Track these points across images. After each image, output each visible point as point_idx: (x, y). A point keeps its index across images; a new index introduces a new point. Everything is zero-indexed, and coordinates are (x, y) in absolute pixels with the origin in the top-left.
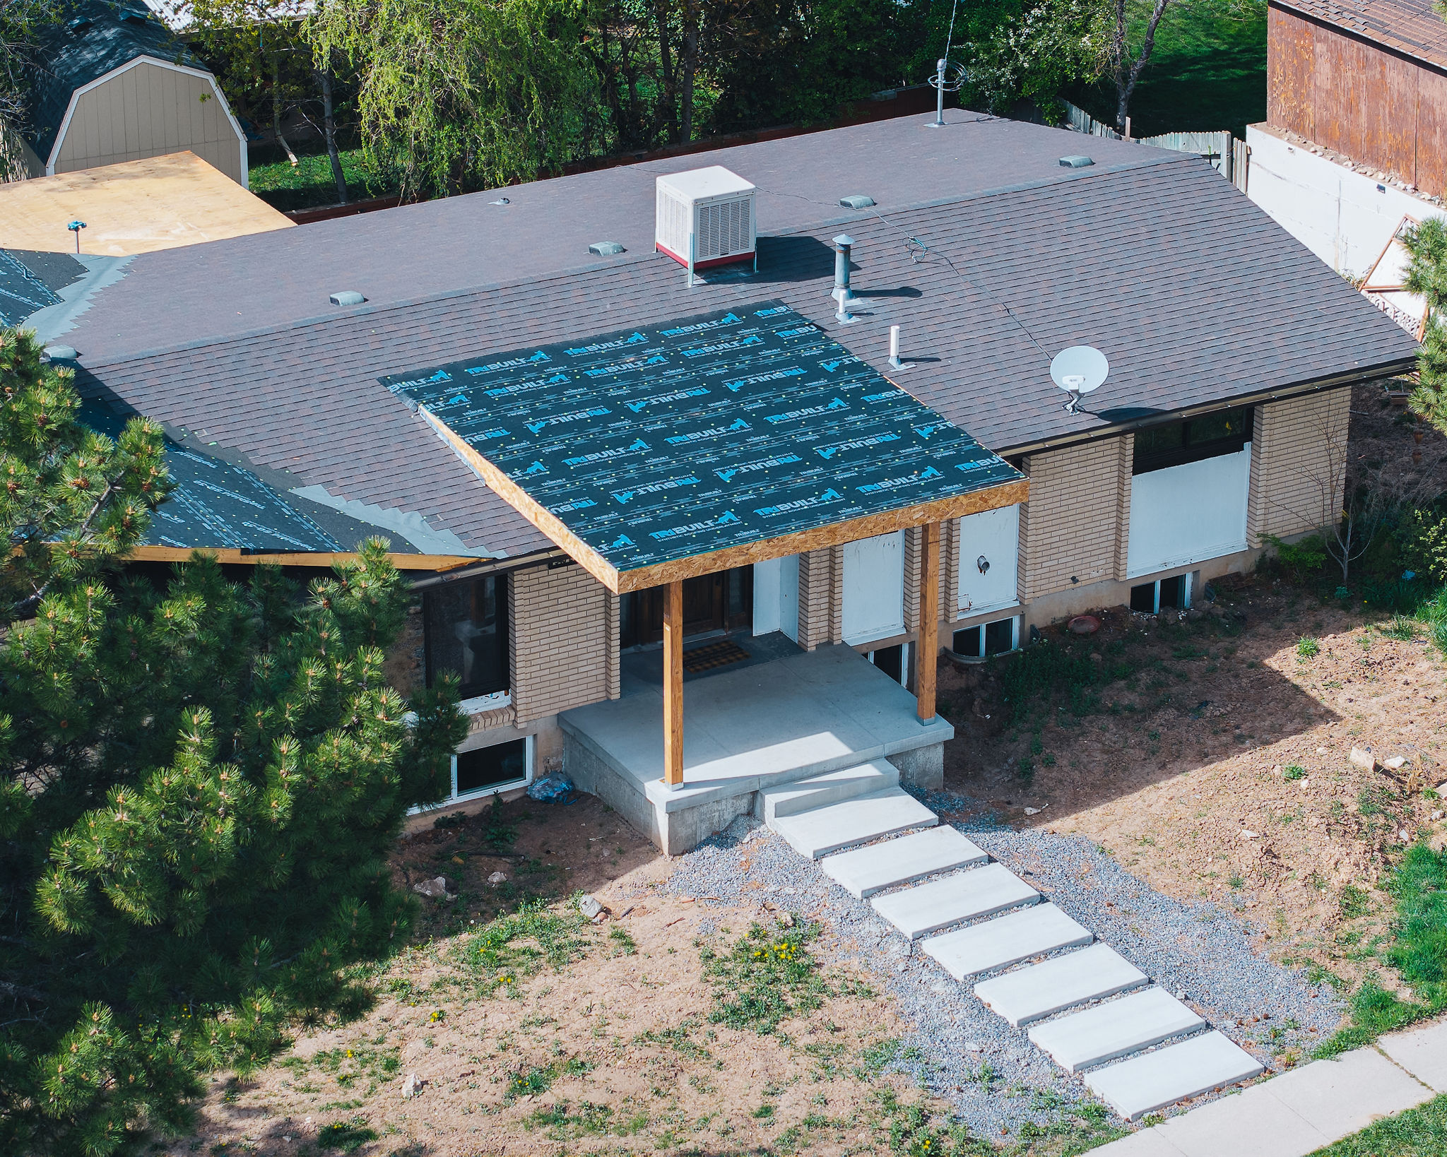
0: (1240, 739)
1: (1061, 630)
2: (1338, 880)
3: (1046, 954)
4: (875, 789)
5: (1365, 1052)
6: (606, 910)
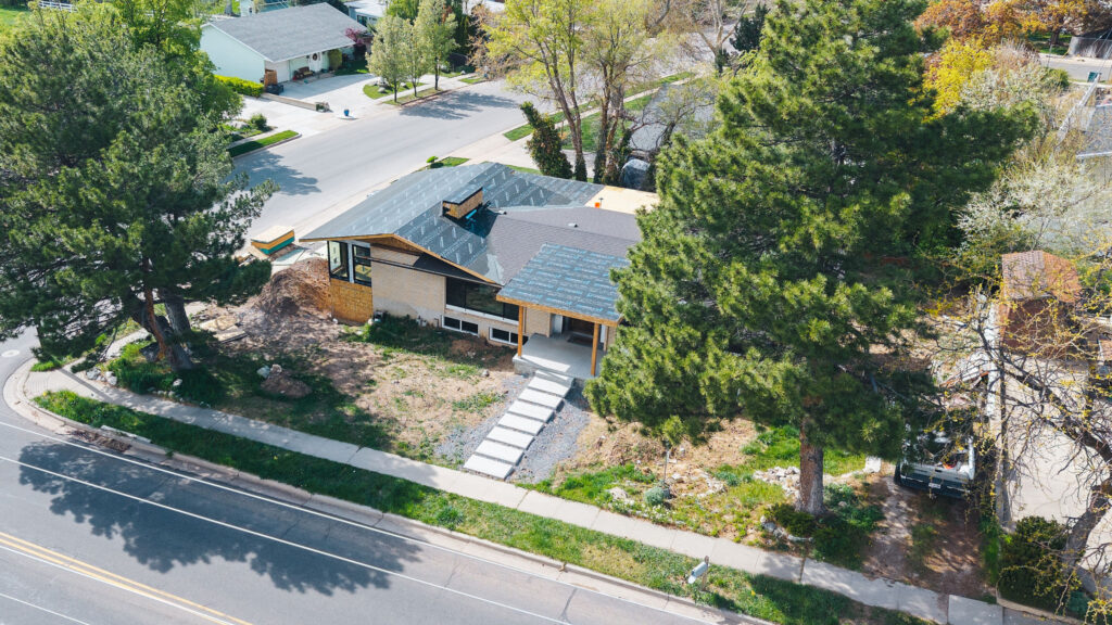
2: (602, 459)
5: (526, 491)
6: (488, 375)
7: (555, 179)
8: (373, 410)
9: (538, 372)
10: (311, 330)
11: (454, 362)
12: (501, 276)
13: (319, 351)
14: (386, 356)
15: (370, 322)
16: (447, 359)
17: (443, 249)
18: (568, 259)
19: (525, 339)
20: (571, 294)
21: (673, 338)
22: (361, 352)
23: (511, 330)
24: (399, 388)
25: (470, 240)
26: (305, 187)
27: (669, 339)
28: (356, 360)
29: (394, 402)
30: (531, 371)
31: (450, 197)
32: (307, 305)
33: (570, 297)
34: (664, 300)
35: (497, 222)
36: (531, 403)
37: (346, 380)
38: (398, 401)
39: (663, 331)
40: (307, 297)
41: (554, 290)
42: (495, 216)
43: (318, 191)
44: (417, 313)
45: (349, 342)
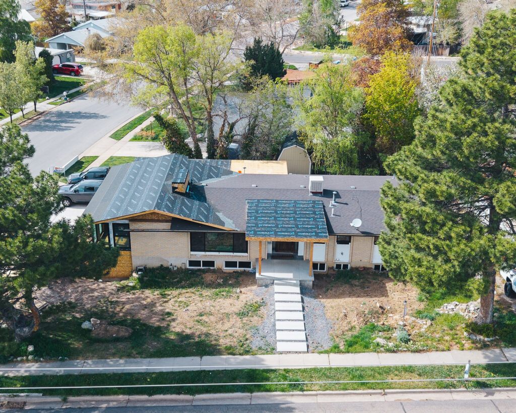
0: (368, 295)
1: (357, 269)
2: (353, 324)
3: (293, 320)
4: (294, 285)
5: (327, 355)
6: (241, 292)
8: (188, 331)
9: (275, 282)
10: (93, 290)
11: (213, 288)
13: (112, 303)
14: (163, 295)
15: (135, 275)
16: (207, 287)
17: (190, 215)
22: (143, 296)
23: (239, 260)
24: (191, 314)
28: (144, 302)
29: (196, 323)
30: (270, 282)
37: (150, 317)
38: (198, 322)
42: (202, 188)
44: (168, 262)
45: (128, 291)
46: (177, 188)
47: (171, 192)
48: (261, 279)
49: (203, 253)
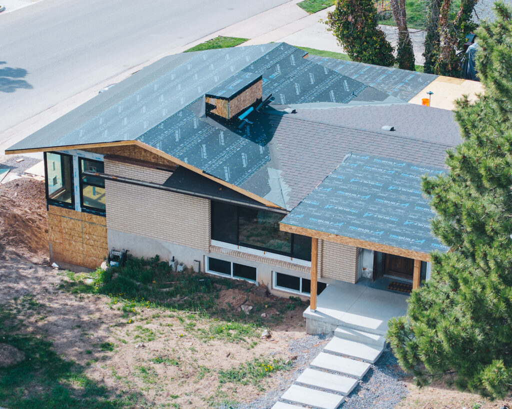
6: (269, 337)
7: (368, 66)
8: (110, 383)
9: (338, 330)
10: (21, 278)
11: (223, 319)
12: (287, 198)
13: (33, 305)
14: (127, 313)
15: (104, 266)
16: (213, 314)
17: (206, 161)
18: (381, 174)
19: (321, 287)
20: (383, 221)
21: (497, 263)
22: (92, 307)
23: (301, 275)
24: (144, 354)
25: (245, 149)
26: (10, 82)
27: (492, 264)
28: (86, 318)
29: (138, 372)
30: (329, 329)
31: (217, 89)
32: (16, 243)
33: (381, 225)
34: (489, 216)
35: (283, 124)
36: (328, 371)
37: (71, 344)
38: (144, 371)
39: (485, 255)
40: (15, 233)
41: (359, 216)
42: (280, 115)
43: (28, 86)
44: (170, 252)
45: (75, 293)
46: (214, 107)
47: (203, 112)
48: (314, 319)
49: (234, 247)
